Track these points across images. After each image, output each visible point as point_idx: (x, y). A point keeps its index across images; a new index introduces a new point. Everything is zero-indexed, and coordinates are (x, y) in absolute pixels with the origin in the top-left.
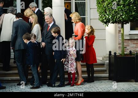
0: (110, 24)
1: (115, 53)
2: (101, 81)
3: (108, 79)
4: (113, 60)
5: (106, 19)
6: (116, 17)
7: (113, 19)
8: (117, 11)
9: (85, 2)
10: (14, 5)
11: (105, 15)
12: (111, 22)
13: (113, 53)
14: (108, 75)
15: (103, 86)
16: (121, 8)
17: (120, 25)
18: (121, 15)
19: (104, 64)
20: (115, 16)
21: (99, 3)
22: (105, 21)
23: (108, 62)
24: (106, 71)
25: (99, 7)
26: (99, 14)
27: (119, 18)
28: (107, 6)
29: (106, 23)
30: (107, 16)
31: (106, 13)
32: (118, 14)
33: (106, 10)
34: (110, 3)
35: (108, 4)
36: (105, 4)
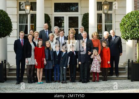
0: (129, 40)
1: (132, 61)
2: (122, 80)
3: (127, 78)
4: (130, 65)
5: (126, 36)
6: (134, 36)
7: (131, 37)
8: (134, 31)
9: (112, 25)
10: (63, 26)
11: (125, 34)
12: (130, 39)
13: (131, 61)
14: (127, 76)
15: (124, 84)
16: (137, 29)
17: (136, 41)
18: (137, 34)
19: (125, 68)
20: (132, 34)
21: (122, 26)
22: (125, 38)
23: (127, 67)
24: (126, 73)
25: (121, 28)
26: (121, 33)
27: (135, 36)
28: (127, 27)
29: (126, 39)
30: (127, 35)
31: (126, 32)
32: (135, 33)
33: (126, 30)
34: (129, 25)
35: (128, 26)
36: (126, 26)
